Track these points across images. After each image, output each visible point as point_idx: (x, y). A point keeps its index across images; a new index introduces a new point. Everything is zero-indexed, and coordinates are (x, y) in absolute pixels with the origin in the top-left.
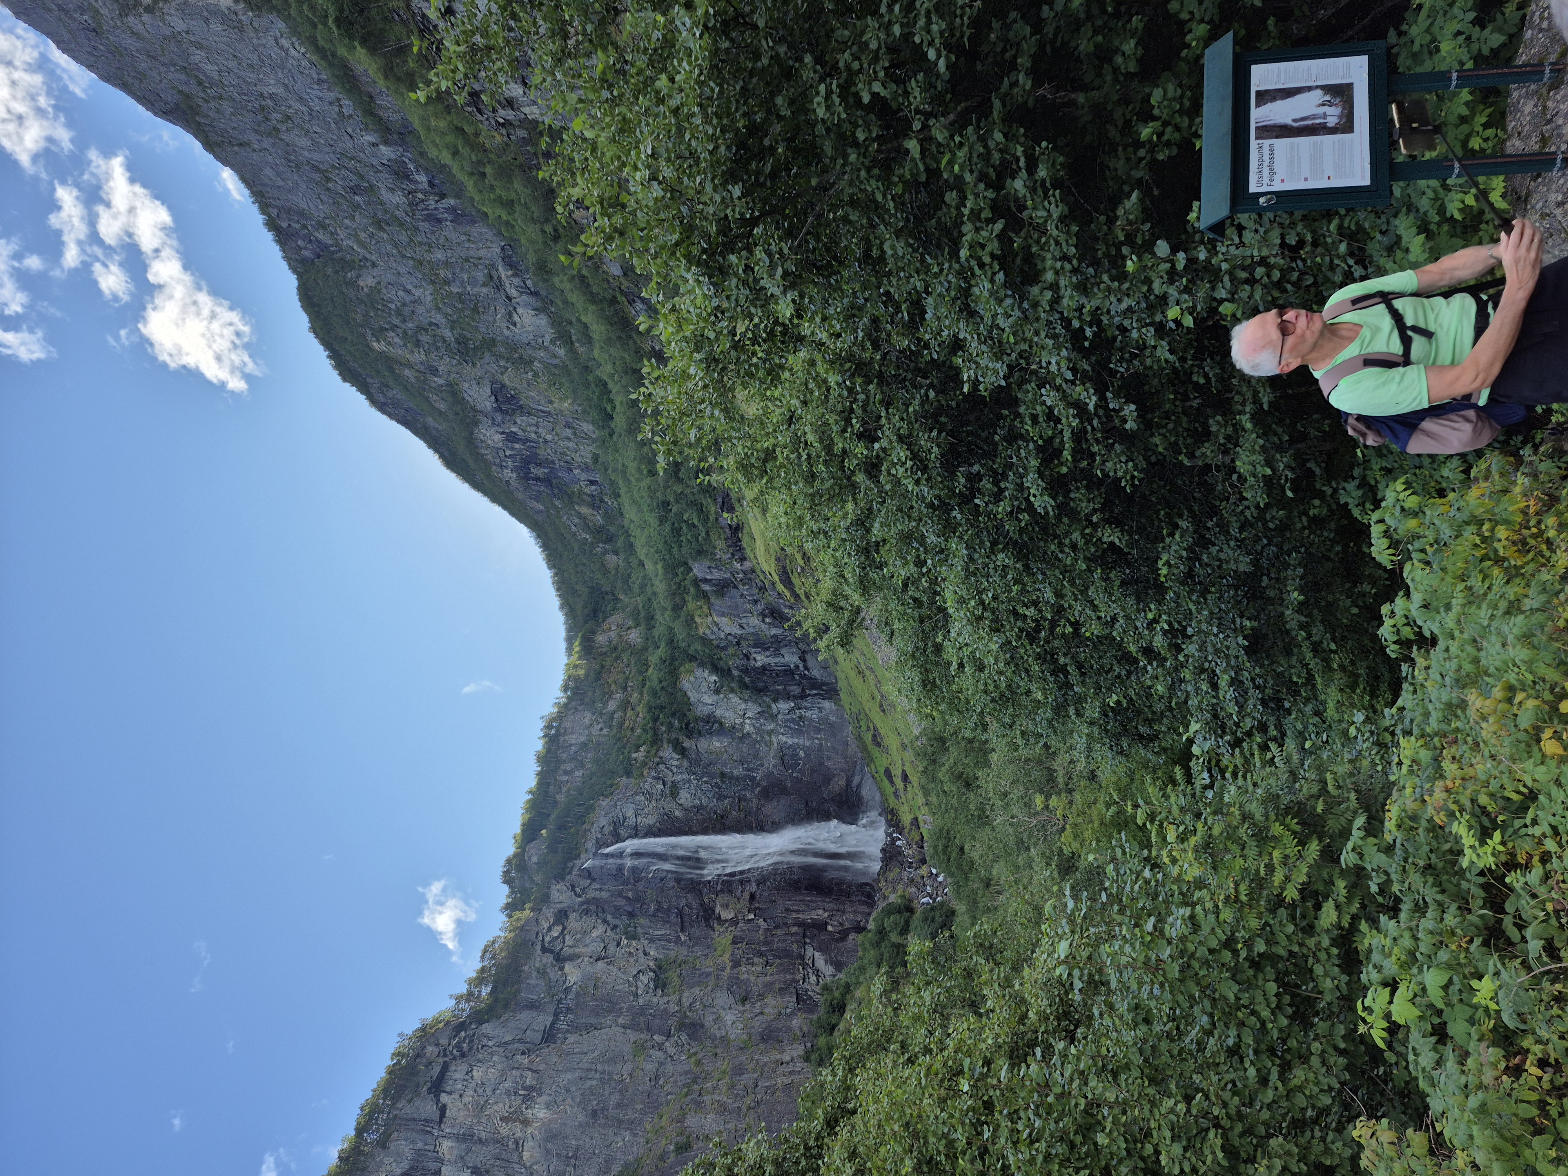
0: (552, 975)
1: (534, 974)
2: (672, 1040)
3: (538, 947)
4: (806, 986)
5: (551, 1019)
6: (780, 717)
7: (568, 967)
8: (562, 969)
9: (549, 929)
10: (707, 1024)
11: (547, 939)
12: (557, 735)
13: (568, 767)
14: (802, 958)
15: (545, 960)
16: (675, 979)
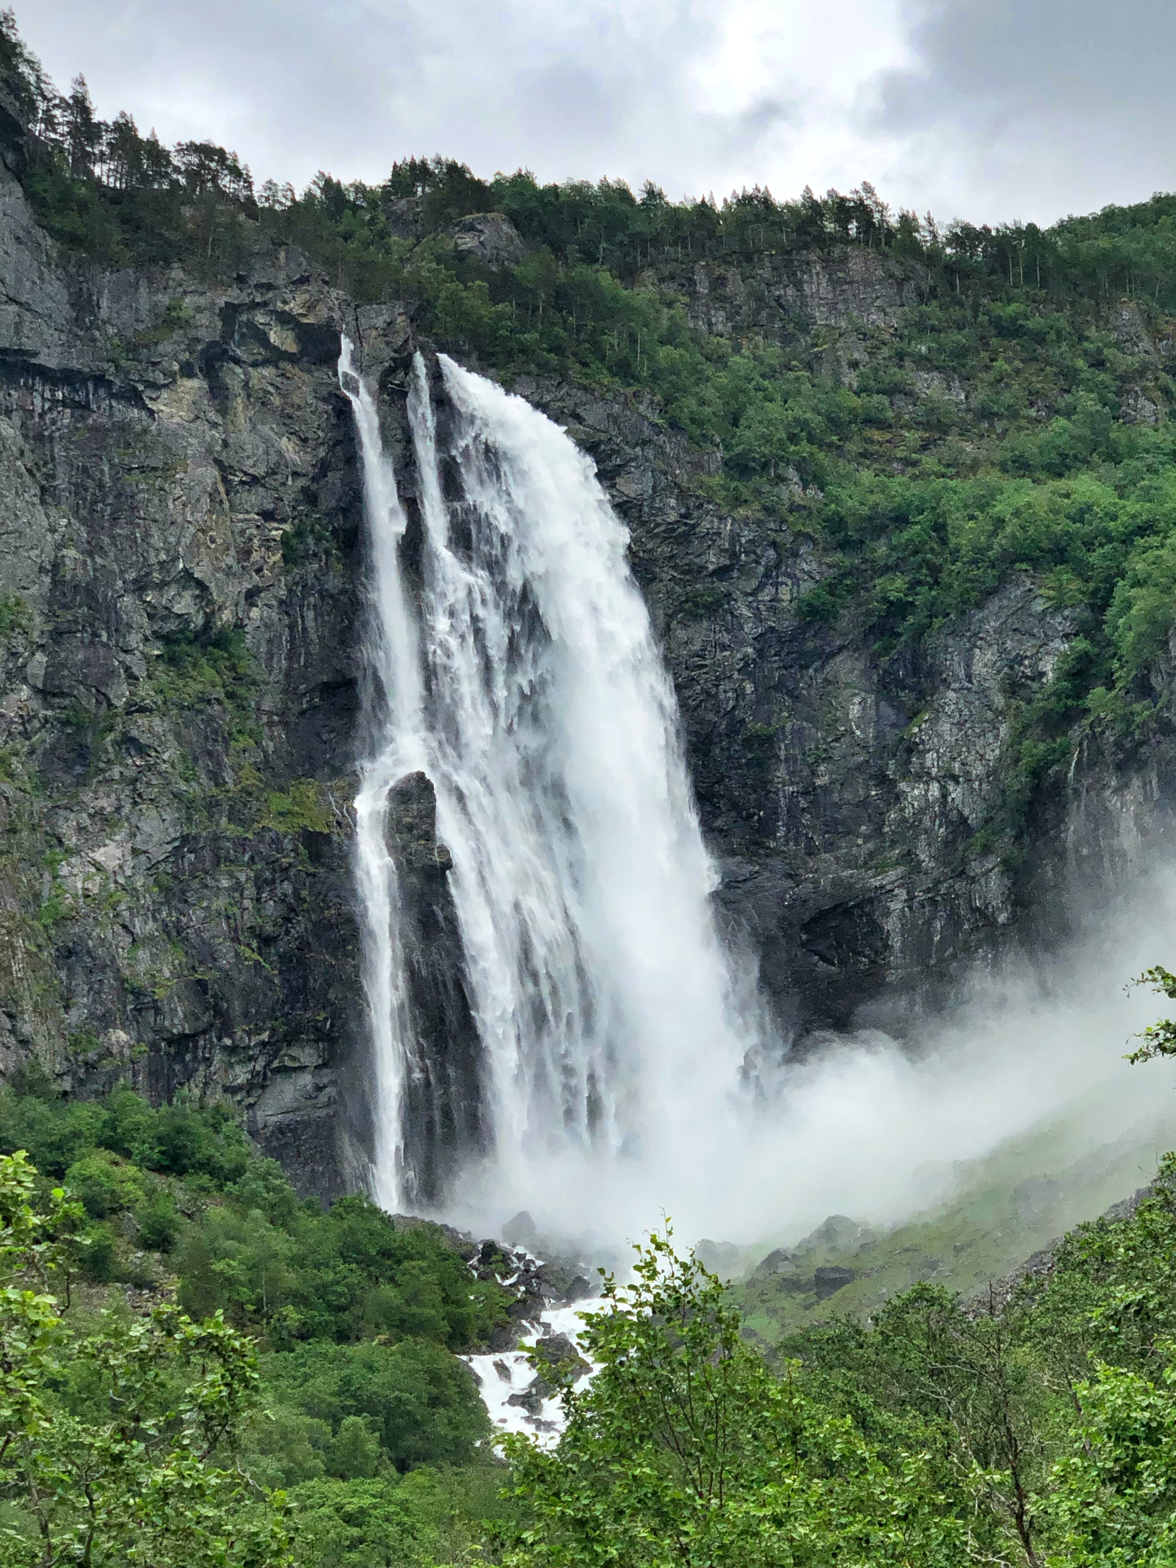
0: (166, 347)
1: (164, 299)
2: (35, 704)
3: (234, 295)
4: (218, 1058)
5: (52, 363)
6: (960, 886)
7: (194, 385)
8: (187, 371)
9: (285, 319)
10: (87, 796)
11: (260, 318)
12: (824, 241)
13: (735, 286)
14: (291, 1038)
15: (203, 319)
16: (195, 687)
